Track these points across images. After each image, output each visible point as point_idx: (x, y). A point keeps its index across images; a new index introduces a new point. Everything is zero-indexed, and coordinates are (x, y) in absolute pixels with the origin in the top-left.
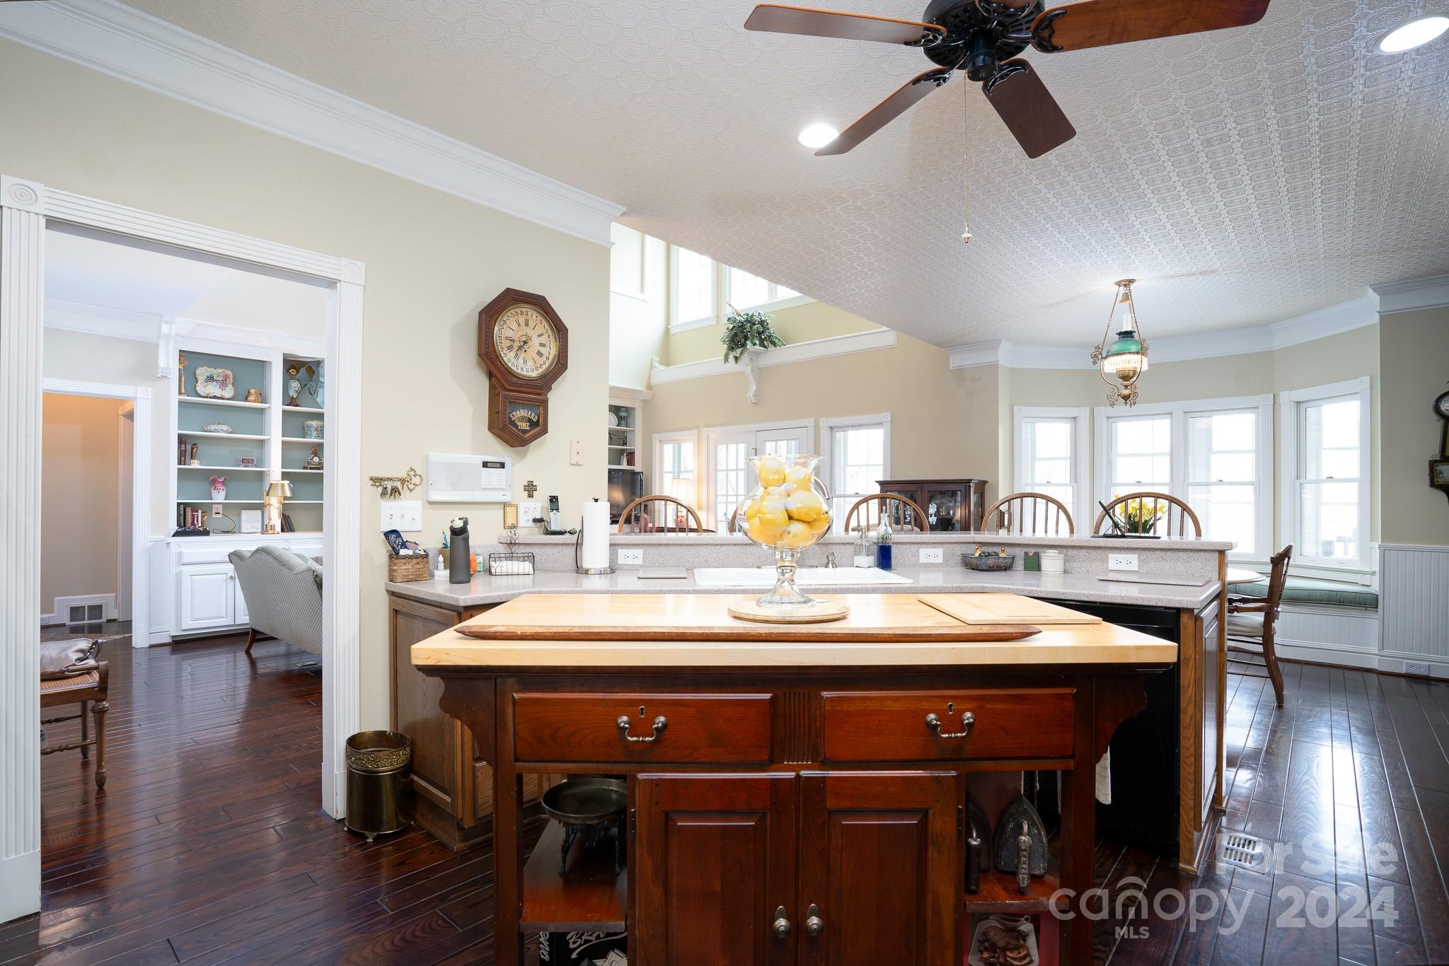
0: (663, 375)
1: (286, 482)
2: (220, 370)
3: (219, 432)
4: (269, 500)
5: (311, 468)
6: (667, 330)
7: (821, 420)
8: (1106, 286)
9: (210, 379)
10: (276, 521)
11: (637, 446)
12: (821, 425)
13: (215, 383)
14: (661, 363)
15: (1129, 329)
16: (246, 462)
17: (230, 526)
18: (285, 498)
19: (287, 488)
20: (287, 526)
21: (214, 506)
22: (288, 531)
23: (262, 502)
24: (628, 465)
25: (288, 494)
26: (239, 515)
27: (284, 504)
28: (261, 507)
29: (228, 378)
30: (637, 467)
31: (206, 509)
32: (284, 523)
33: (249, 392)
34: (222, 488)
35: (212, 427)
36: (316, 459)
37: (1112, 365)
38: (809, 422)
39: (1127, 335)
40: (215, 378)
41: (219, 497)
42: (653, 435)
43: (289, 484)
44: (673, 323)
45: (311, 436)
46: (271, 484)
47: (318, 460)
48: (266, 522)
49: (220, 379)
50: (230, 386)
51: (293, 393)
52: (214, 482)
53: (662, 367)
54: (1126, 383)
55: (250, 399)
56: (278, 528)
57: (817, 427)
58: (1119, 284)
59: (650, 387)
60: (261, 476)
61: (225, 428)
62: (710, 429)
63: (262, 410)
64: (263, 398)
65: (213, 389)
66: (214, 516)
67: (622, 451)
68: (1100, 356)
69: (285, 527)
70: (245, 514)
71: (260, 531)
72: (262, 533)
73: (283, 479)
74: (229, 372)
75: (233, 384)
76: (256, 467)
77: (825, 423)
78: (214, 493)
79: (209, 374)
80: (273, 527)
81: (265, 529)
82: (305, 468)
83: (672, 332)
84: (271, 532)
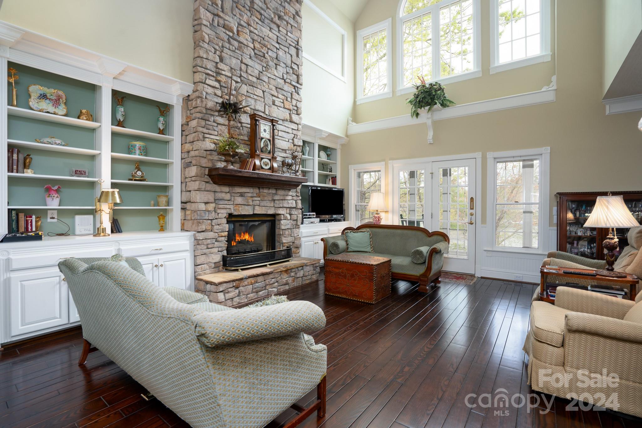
0: (356, 129)
1: (116, 190)
2: (53, 90)
3: (52, 144)
4: (100, 206)
5: (135, 180)
6: (355, 102)
7: (488, 153)
9: (43, 97)
10: (107, 224)
11: (338, 172)
12: (488, 157)
13: (48, 101)
14: (352, 121)
16: (78, 173)
17: (64, 229)
18: (116, 204)
19: (117, 195)
20: (116, 228)
21: (49, 211)
22: (116, 232)
23: (94, 208)
24: (332, 184)
25: (118, 201)
26: (74, 218)
27: (114, 210)
28: (93, 212)
29: (62, 98)
30: (338, 186)
31: (41, 214)
32: (113, 225)
33: (81, 112)
34: (56, 196)
35: (46, 140)
36: (139, 173)
38: (478, 155)
40: (48, 96)
41: (53, 203)
42: (350, 166)
43: (118, 192)
44: (360, 97)
45: (135, 154)
46: (103, 192)
47: (141, 174)
48: (98, 225)
49: (53, 98)
50: (63, 106)
51: (120, 117)
52: (48, 190)
53: (354, 124)
55: (81, 117)
56: (109, 231)
57: (484, 159)
59: (347, 136)
60: (92, 185)
61: (58, 141)
62: (394, 161)
63: (93, 130)
64: (92, 117)
65: (45, 105)
66: (49, 220)
67: (327, 176)
69: (114, 229)
70: (78, 218)
71: (92, 232)
72: (94, 236)
73: (112, 187)
74: (61, 93)
75: (65, 104)
76: (88, 177)
77: (490, 155)
78: (49, 200)
79: (42, 92)
80: (104, 230)
81: (98, 232)
82: (130, 180)
83: (358, 103)
84: (102, 234)
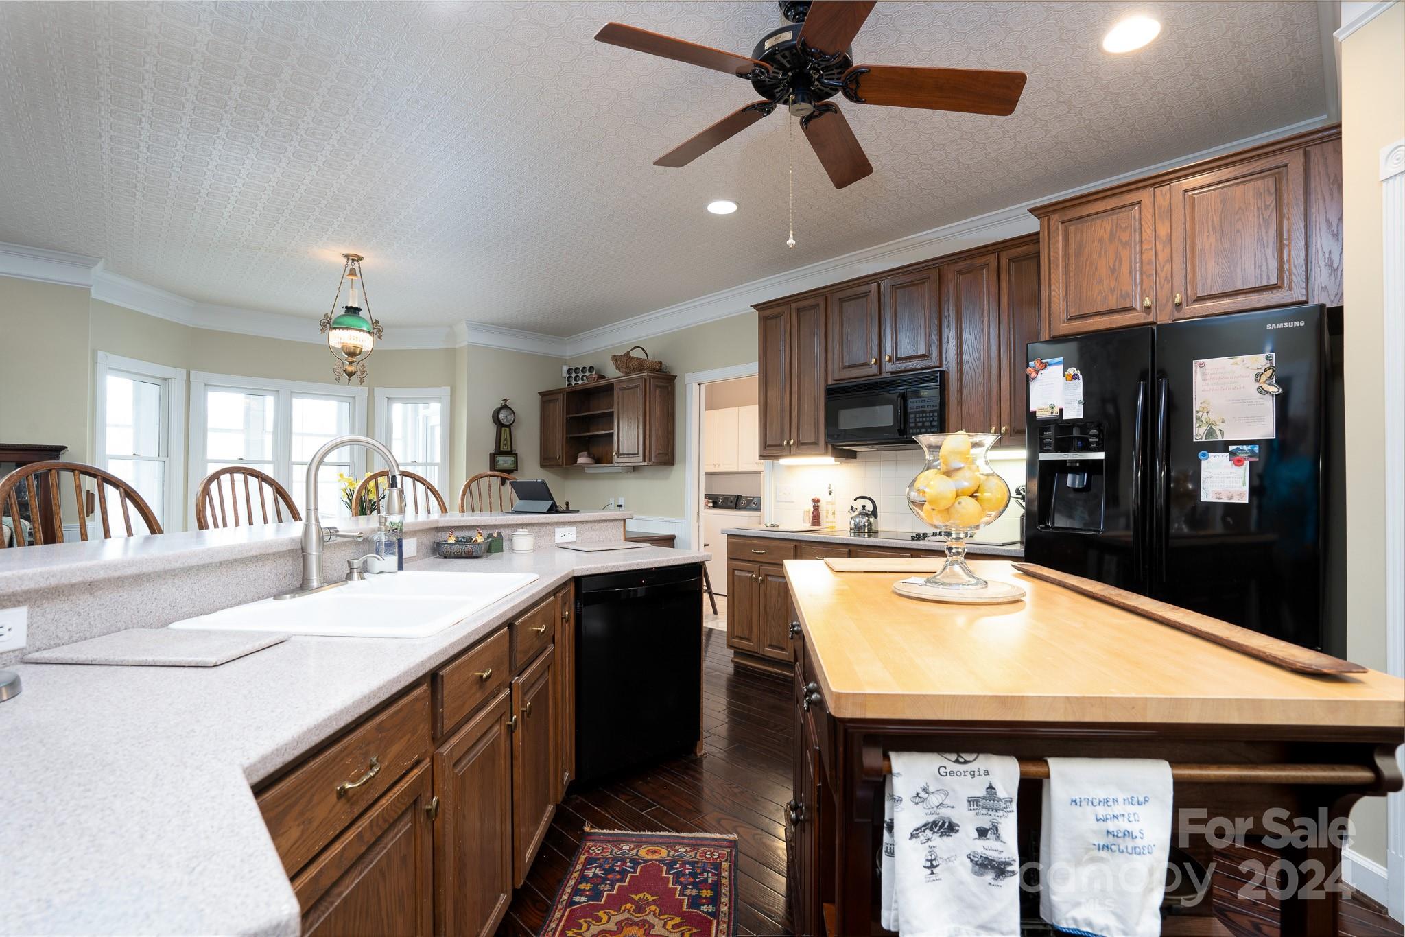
8: (334, 256)
15: (356, 305)
37: (338, 338)
39: (352, 311)
54: (350, 359)
58: (346, 256)
68: (328, 325)
